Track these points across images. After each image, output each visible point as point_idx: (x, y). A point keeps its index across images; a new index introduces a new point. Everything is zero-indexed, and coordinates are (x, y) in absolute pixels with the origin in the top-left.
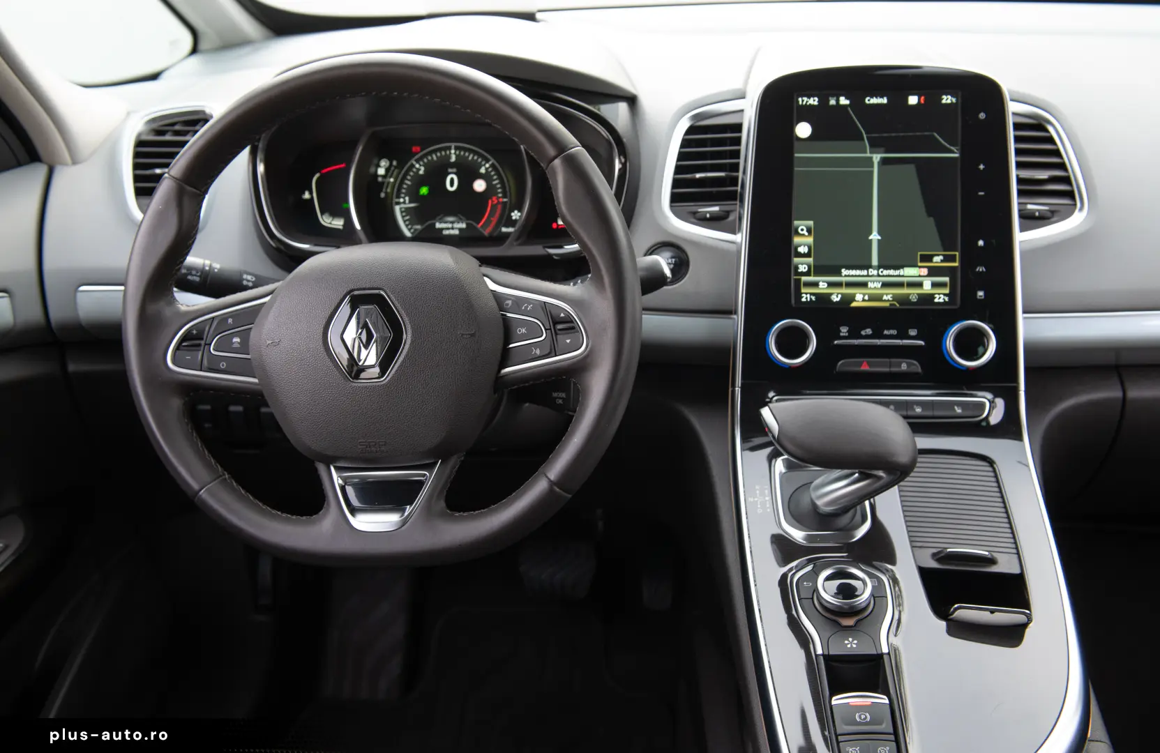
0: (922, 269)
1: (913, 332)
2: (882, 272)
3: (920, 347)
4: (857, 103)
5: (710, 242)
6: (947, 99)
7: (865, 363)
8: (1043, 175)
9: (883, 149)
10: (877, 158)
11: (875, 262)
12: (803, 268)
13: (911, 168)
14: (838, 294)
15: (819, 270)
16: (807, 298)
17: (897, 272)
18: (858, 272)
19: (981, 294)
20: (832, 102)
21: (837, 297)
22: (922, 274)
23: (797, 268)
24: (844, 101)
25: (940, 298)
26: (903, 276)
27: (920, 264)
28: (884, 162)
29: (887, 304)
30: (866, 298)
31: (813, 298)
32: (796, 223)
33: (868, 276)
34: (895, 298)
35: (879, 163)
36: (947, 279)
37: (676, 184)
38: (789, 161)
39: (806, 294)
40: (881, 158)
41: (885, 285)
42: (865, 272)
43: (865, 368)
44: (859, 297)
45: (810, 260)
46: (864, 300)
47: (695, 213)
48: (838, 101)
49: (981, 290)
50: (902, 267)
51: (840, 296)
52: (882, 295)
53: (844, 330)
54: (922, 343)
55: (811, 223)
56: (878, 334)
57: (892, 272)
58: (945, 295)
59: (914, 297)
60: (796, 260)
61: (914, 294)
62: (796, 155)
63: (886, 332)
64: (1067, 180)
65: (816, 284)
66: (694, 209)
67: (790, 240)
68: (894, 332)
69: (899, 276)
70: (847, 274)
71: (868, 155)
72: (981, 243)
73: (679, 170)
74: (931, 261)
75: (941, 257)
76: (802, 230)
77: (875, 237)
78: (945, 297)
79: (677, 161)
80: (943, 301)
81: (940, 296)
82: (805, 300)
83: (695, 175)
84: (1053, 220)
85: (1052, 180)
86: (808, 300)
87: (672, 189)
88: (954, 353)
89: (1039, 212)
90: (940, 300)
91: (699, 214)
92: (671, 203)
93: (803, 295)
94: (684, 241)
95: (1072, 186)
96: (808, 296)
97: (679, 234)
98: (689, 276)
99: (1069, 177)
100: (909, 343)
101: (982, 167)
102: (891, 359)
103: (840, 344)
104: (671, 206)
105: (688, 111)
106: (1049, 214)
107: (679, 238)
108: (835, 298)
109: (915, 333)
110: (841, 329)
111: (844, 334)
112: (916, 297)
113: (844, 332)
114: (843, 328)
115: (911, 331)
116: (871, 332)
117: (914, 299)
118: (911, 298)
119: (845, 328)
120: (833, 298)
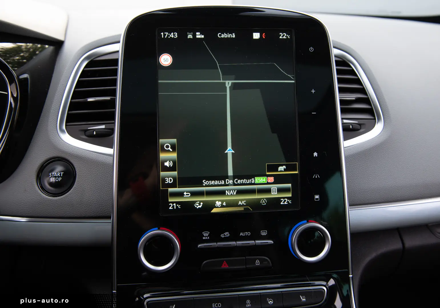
0: (269, 178)
1: (264, 233)
2: (237, 181)
3: (270, 245)
4: (211, 37)
5: (94, 156)
6: (283, 36)
7: (225, 263)
8: (352, 97)
9: (233, 76)
10: (228, 84)
11: (230, 173)
12: (169, 181)
13: (257, 92)
14: (200, 202)
15: (182, 181)
16: (173, 206)
17: (249, 181)
18: (217, 182)
19: (317, 197)
20: (190, 36)
21: (200, 205)
22: (269, 181)
23: (164, 180)
24: (199, 36)
25: (285, 201)
26: (254, 184)
27: (267, 173)
28: (234, 87)
29: (242, 209)
30: (224, 204)
31: (179, 206)
32: (161, 141)
33: (225, 185)
34: (249, 203)
35: (230, 87)
36: (289, 185)
37: (73, 106)
38: (154, 87)
39: (173, 203)
40: (232, 83)
41: (240, 192)
42: (223, 182)
43: (225, 266)
44: (218, 203)
45: (175, 173)
46: (222, 206)
47: (85, 131)
48: (194, 35)
49: (317, 194)
50: (254, 176)
51: (202, 203)
52: (238, 201)
54: (271, 242)
55: (174, 141)
56: (235, 237)
57: (244, 181)
58: (288, 198)
59: (263, 202)
60: (162, 174)
61: (263, 198)
62: (160, 81)
63: (241, 234)
64: (367, 101)
65: (181, 194)
66: (84, 127)
67: (157, 157)
68: (248, 234)
69: (251, 184)
70: (209, 185)
71: (222, 81)
72: (315, 154)
73: (76, 95)
74: (277, 171)
75: (284, 167)
76: (167, 147)
77: (230, 151)
78: (289, 200)
79: (76, 88)
80: (287, 203)
81: (285, 199)
82: (172, 208)
83: (87, 100)
84: (361, 131)
85: (358, 101)
86: (175, 208)
87: (68, 111)
88: (298, 250)
89: (352, 125)
90: (285, 203)
91: (88, 131)
92: (66, 122)
93: (170, 204)
94: (72, 156)
95: (371, 105)
96: (175, 204)
97: (67, 149)
98: (75, 188)
99: (368, 98)
100: (261, 243)
101: (313, 91)
102: (246, 257)
103: (203, 247)
104: (66, 125)
105: (90, 49)
106: (358, 127)
107: (67, 153)
108: (198, 206)
109: (266, 233)
110: (204, 233)
111: (206, 238)
112: (265, 201)
113: (206, 237)
114: (205, 233)
115: (262, 232)
116: (229, 235)
117: (264, 203)
118: (261, 202)
119: (206, 233)
120: (196, 205)
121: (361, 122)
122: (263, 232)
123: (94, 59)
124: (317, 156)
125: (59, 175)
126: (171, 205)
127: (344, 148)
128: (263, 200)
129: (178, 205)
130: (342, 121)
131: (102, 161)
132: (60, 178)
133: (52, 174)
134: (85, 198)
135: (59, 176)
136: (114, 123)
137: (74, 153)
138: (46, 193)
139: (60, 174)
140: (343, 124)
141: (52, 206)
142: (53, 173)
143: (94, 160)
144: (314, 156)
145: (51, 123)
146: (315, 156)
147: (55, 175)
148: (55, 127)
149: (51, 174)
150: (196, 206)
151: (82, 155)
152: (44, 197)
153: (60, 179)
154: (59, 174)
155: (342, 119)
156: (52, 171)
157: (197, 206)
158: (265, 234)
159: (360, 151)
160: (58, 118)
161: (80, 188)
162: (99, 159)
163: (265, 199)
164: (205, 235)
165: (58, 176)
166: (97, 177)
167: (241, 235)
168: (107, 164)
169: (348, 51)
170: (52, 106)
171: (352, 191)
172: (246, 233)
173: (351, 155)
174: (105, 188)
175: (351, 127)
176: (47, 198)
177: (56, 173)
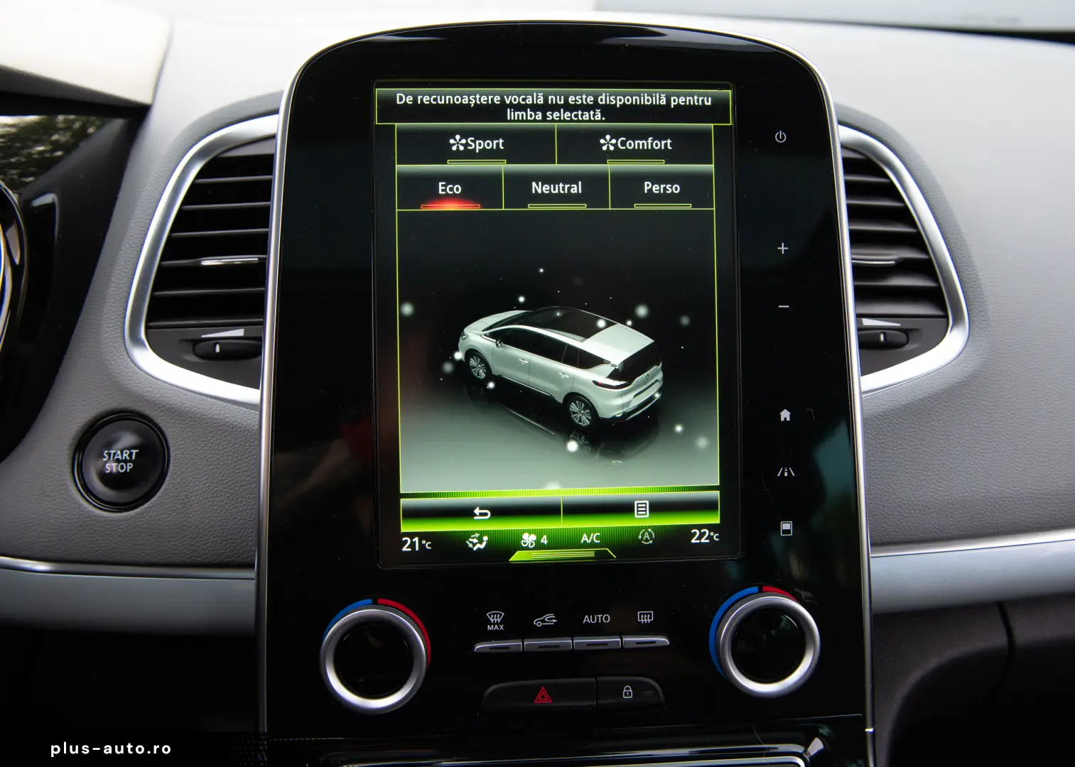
1: (645, 618)
3: (663, 648)
5: (216, 410)
7: (543, 692)
14: (482, 533)
16: (412, 545)
19: (787, 526)
25: (702, 535)
29: (590, 553)
30: (544, 540)
31: (427, 545)
34: (609, 540)
36: (715, 494)
37: (165, 277)
39: (412, 535)
43: (543, 700)
46: (539, 546)
47: (196, 342)
49: (786, 519)
52: (579, 533)
53: (495, 619)
54: (662, 640)
56: (569, 627)
58: (711, 527)
61: (646, 528)
63: (587, 619)
64: (927, 267)
66: (192, 333)
68: (605, 618)
72: (785, 415)
73: (174, 247)
78: (712, 534)
79: (173, 230)
80: (708, 541)
81: (702, 531)
82: (410, 550)
83: (200, 262)
84: (908, 347)
85: (903, 267)
86: (417, 549)
87: (154, 289)
88: (733, 664)
89: (884, 334)
90: (703, 541)
91: (202, 344)
92: (148, 321)
93: (404, 539)
94: (159, 408)
95: (935, 279)
96: (416, 539)
97: (148, 391)
98: (166, 490)
99: (930, 261)
100: (638, 643)
101: (783, 248)
102: (599, 678)
103: (489, 651)
104: (147, 328)
105: (210, 129)
106: (902, 337)
107: (147, 401)
108: (476, 543)
109: (650, 618)
110: (490, 615)
111: (496, 627)
112: (650, 534)
113: (494, 624)
114: (494, 614)
115: (641, 614)
116: (554, 621)
117: (647, 540)
118: (640, 537)
119: (497, 614)
120: (471, 542)
121: (909, 324)
122: (644, 614)
123: (219, 154)
124: (788, 419)
125: (127, 455)
126: (406, 541)
127: (861, 393)
128: (644, 532)
129: (424, 542)
130: (858, 323)
131: (235, 421)
132: (128, 464)
133: (109, 454)
134: (191, 516)
135: (128, 458)
136: (263, 324)
137: (164, 401)
138: (97, 503)
139: (130, 455)
140: (860, 329)
141: (109, 535)
142: (112, 452)
143: (216, 419)
144: (782, 419)
145: (110, 321)
146: (785, 419)
147: (116, 457)
148: (117, 333)
149: (106, 453)
150: (471, 546)
151: (185, 407)
152: (89, 511)
153: (129, 468)
154: (126, 453)
155: (859, 316)
156: (109, 445)
157: (474, 545)
158: (649, 620)
159: (903, 403)
160: (126, 310)
161: (178, 491)
162: (227, 417)
163: (650, 530)
164: (492, 620)
165: (124, 458)
166: (221, 463)
167: (585, 620)
168: (248, 431)
169: (879, 134)
170: (113, 278)
171: (881, 508)
172: (600, 616)
173: (879, 415)
174: (241, 492)
175: (882, 338)
176: (97, 516)
177: (119, 452)
